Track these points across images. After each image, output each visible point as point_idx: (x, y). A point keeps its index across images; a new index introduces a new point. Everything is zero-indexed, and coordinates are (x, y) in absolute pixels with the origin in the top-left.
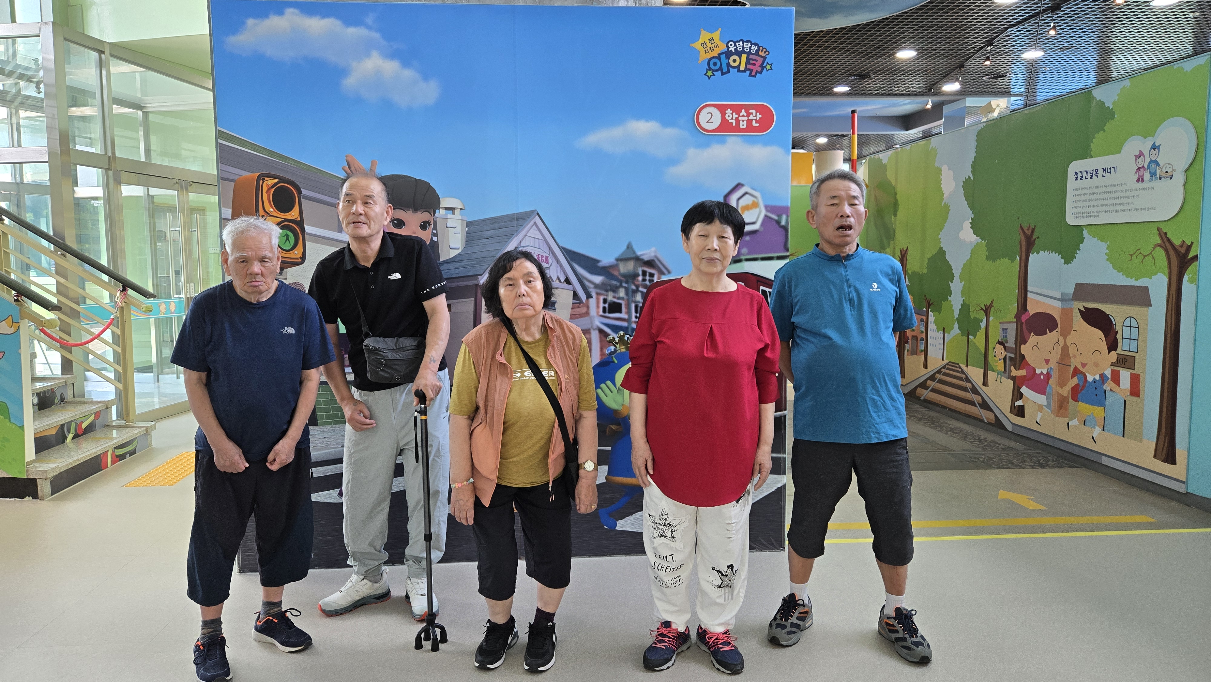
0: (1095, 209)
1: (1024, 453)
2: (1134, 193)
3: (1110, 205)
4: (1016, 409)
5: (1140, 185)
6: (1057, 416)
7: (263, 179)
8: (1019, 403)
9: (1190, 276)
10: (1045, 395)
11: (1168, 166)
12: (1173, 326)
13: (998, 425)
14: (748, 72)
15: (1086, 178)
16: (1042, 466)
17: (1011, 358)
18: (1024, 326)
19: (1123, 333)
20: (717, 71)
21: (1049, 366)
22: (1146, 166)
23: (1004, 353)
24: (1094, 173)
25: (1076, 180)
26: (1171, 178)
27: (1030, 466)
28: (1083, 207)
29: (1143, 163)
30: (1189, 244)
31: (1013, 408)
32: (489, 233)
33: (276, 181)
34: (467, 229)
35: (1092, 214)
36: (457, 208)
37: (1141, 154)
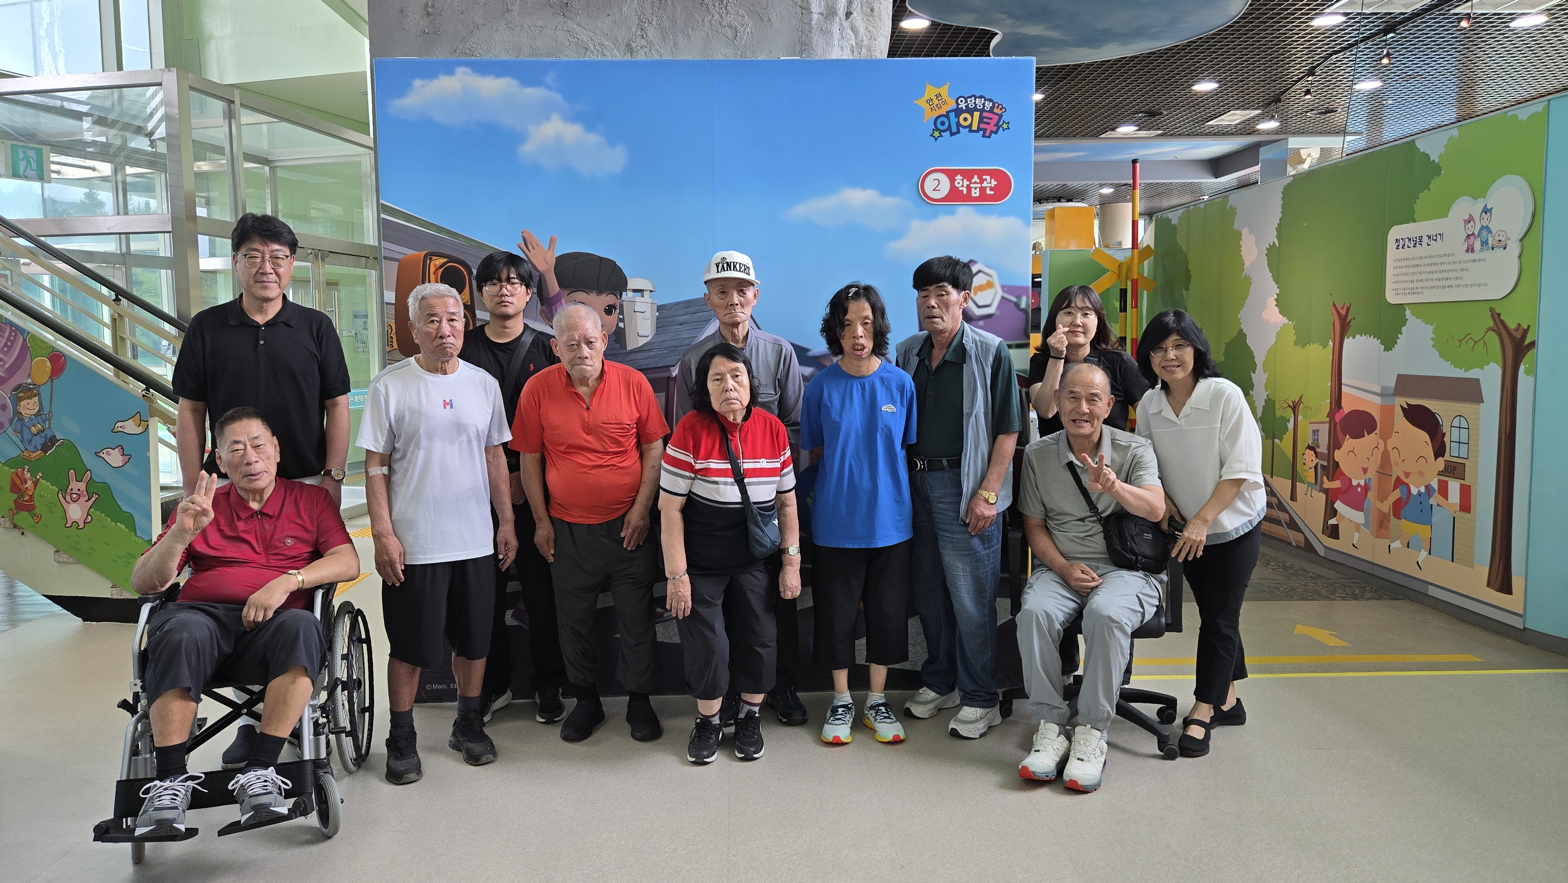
0: (1419, 284)
1: (1337, 583)
2: (1462, 266)
3: (1436, 280)
4: (1330, 528)
5: (1471, 256)
6: (1377, 537)
7: (430, 259)
8: (1333, 521)
9: (1527, 366)
10: (1362, 511)
11: (1502, 233)
12: (1508, 426)
13: (1309, 547)
14: (981, 133)
15: (1408, 247)
16: (1355, 597)
17: (1323, 467)
18: (1338, 426)
19: (1451, 435)
20: (944, 131)
21: (1367, 476)
22: (1476, 233)
23: (1316, 461)
24: (1418, 240)
25: (1397, 248)
26: (1505, 248)
27: (1341, 597)
28: (1406, 282)
29: (1473, 229)
30: (1526, 327)
31: (1326, 527)
32: (682, 318)
33: (443, 260)
34: (657, 314)
35: (1415, 291)
36: (647, 290)
37: (1470, 219)
